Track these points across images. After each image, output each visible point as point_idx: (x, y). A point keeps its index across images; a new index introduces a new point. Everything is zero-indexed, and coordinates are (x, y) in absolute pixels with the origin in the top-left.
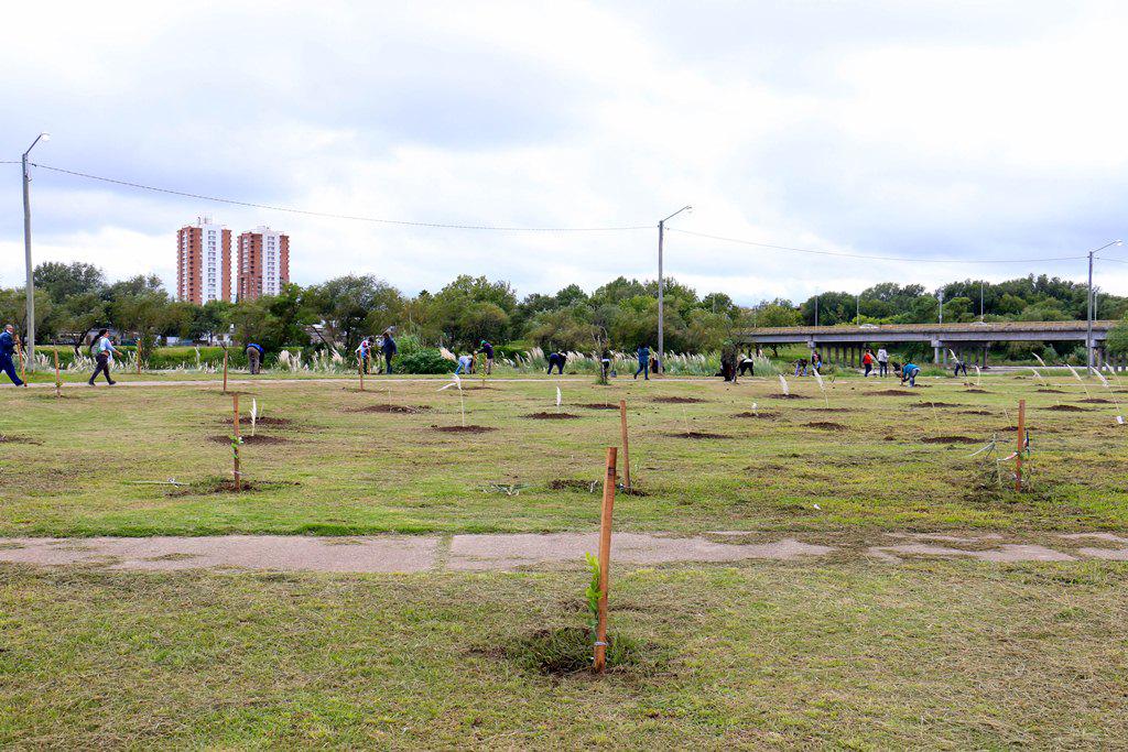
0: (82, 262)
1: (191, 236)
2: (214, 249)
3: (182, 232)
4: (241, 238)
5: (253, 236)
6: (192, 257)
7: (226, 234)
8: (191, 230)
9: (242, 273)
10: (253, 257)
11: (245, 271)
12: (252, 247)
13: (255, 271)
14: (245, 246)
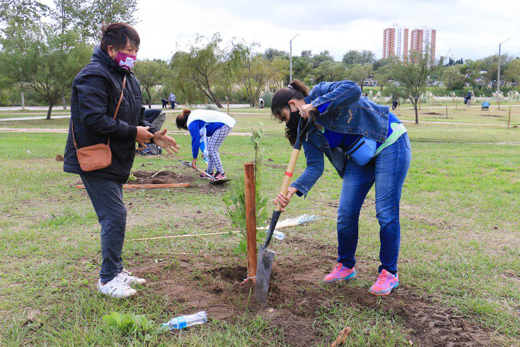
0: (367, 50)
1: (390, 32)
2: (400, 38)
3: (385, 31)
4: (413, 32)
5: (419, 31)
6: (390, 43)
7: (406, 31)
8: (390, 30)
9: (412, 49)
10: (418, 41)
11: (414, 48)
12: (418, 36)
13: (419, 48)
14: (415, 36)
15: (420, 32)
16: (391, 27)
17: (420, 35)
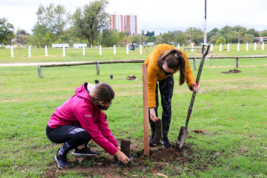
1: (113, 17)
2: (119, 20)
4: (125, 17)
8: (113, 15)
9: (125, 26)
10: (128, 21)
11: (126, 25)
12: (128, 19)
13: (128, 25)
14: (126, 19)
15: (128, 17)
16: (114, 14)
17: (129, 18)
